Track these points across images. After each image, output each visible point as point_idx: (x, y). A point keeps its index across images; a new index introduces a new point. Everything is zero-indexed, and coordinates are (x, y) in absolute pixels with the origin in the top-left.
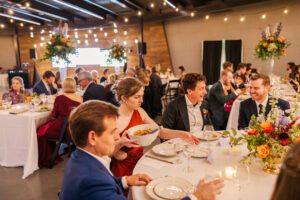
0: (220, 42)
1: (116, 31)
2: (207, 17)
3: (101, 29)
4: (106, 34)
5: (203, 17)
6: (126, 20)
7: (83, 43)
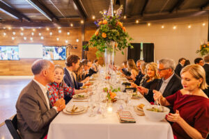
0: (140, 44)
1: (60, 32)
2: (149, 24)
3: (48, 29)
4: (51, 34)
5: (146, 23)
6: (72, 25)
7: (28, 39)
